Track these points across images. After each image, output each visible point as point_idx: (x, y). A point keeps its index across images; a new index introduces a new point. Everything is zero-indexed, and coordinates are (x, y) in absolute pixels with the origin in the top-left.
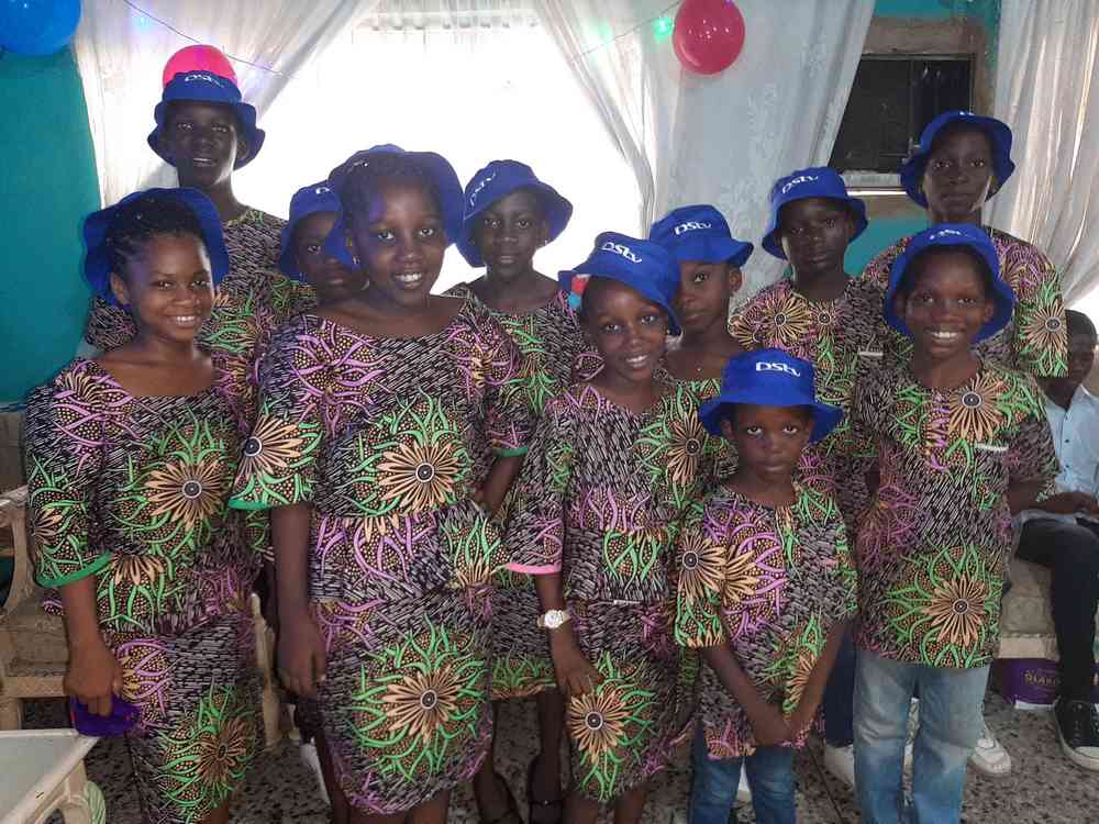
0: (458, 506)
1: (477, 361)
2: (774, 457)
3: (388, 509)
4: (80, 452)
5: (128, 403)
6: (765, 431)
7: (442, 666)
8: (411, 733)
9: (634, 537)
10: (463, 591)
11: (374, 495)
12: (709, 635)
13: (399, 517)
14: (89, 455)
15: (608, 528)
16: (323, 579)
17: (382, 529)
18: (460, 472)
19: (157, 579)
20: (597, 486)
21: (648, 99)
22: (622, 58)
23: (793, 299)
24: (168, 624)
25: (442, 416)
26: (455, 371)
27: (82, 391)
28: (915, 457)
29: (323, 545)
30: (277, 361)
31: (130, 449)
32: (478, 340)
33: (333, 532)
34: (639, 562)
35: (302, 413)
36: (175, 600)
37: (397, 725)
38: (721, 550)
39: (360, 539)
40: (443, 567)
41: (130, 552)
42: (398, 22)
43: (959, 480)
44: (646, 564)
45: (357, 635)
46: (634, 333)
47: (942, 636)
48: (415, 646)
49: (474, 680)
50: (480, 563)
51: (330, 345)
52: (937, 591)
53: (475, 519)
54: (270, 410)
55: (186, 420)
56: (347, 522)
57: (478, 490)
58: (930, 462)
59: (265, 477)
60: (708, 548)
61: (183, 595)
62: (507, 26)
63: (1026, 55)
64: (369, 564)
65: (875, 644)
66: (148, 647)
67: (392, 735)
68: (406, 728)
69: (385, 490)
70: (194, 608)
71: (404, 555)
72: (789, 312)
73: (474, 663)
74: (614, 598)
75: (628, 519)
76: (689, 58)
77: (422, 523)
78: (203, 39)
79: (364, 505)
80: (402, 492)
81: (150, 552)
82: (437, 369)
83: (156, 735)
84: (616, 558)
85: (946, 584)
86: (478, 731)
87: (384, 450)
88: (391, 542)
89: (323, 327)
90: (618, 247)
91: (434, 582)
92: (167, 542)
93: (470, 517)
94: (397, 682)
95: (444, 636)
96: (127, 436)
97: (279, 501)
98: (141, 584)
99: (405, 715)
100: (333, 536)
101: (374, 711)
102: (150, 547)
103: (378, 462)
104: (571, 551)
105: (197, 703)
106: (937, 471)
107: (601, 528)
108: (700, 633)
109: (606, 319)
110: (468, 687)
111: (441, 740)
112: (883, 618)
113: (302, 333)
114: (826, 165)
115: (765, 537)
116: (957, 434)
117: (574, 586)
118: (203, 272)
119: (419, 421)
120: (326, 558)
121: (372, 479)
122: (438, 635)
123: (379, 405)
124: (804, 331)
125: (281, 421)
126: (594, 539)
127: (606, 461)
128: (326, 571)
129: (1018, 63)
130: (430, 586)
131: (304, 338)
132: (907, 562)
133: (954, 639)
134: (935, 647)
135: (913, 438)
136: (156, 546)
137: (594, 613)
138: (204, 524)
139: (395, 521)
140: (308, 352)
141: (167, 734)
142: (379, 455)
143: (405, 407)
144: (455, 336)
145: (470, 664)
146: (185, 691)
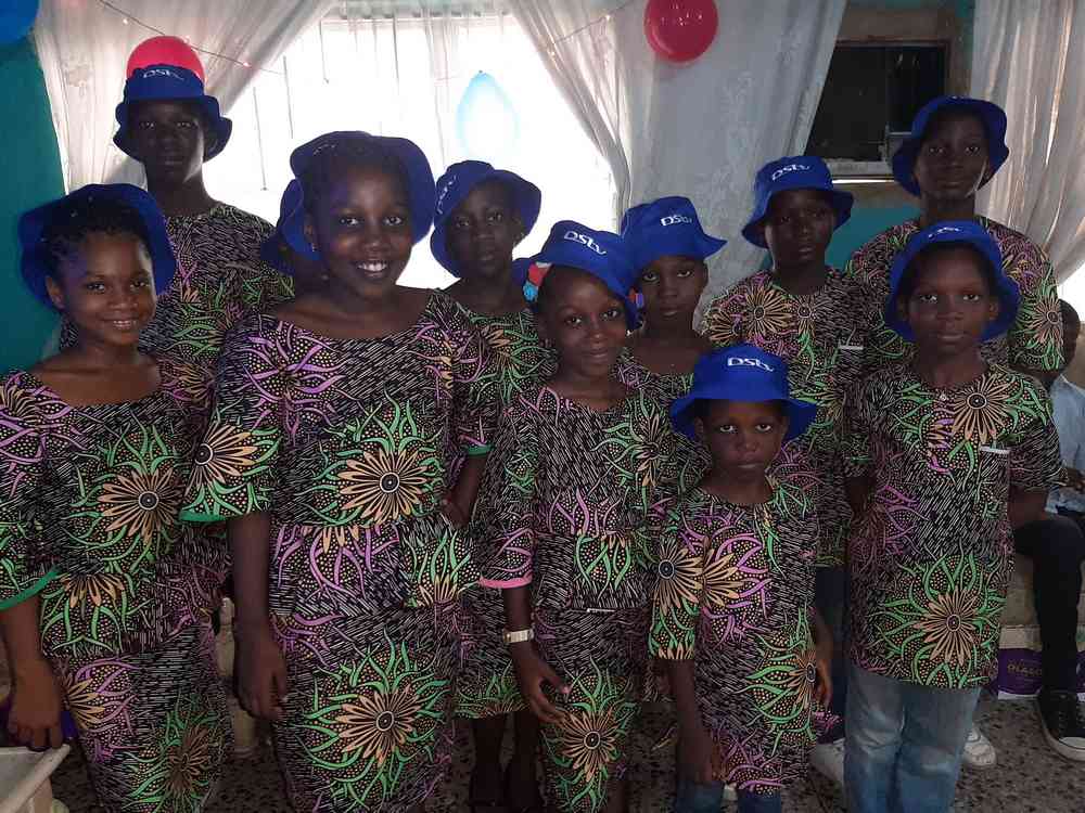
0: (426, 519)
1: (446, 360)
2: (747, 456)
3: (347, 520)
4: (14, 471)
5: (69, 414)
6: (737, 427)
7: (401, 686)
8: (365, 755)
9: (607, 541)
10: (428, 608)
11: (335, 504)
12: (680, 647)
13: (360, 528)
14: (23, 473)
15: (580, 532)
16: (280, 590)
17: (341, 540)
18: (429, 483)
19: (119, 596)
20: (564, 489)
21: (622, 89)
22: (595, 46)
23: (772, 293)
24: (136, 642)
25: (411, 422)
26: (424, 372)
27: (14, 405)
28: (916, 458)
29: (281, 554)
30: (230, 362)
31: (76, 462)
32: (447, 338)
33: (290, 541)
34: (612, 569)
35: (255, 420)
36: (141, 618)
37: (350, 747)
38: (696, 561)
39: (317, 549)
40: (401, 585)
41: (86, 570)
42: (367, 11)
43: (962, 484)
44: (620, 570)
45: (311, 650)
46: (596, 326)
47: (935, 654)
48: (372, 663)
49: (433, 701)
50: (447, 580)
51: (285, 348)
52: (932, 606)
53: (443, 533)
54: (222, 415)
55: (131, 428)
56: (306, 530)
57: (449, 500)
58: (932, 463)
59: (215, 486)
60: (684, 558)
61: (150, 610)
62: (478, 14)
63: (1001, 41)
64: (325, 576)
65: (865, 659)
66: (111, 666)
67: (345, 757)
68: (360, 750)
69: (347, 498)
70: (162, 624)
71: (363, 570)
72: (768, 306)
73: (436, 683)
74: (586, 606)
75: (600, 523)
76: (661, 44)
77: (382, 536)
78: (167, 32)
79: (324, 514)
80: (365, 502)
81: (107, 570)
82: (405, 371)
83: (125, 757)
84: (589, 564)
85: (941, 598)
86: (434, 752)
87: (347, 458)
88: (348, 554)
89: (279, 329)
90: (581, 237)
91: (391, 600)
92: (124, 558)
93: (437, 531)
94: (353, 701)
95: (405, 656)
96: (72, 448)
97: (232, 512)
98: (102, 604)
99: (359, 736)
100: (291, 544)
101: (327, 731)
102: (108, 565)
103: (341, 469)
104: (542, 556)
105: (163, 718)
106: (939, 473)
107: (573, 533)
108: (671, 645)
109: (570, 312)
110: (428, 708)
111: (397, 762)
112: (875, 629)
113: (256, 335)
114: (802, 154)
115: (744, 538)
116: (959, 434)
117: (546, 596)
118: (143, 272)
119: (384, 427)
120: (283, 568)
121: (333, 488)
122: (398, 654)
123: (341, 413)
124: (784, 325)
125: (233, 428)
126: (565, 544)
127: (571, 463)
128: (283, 582)
129: (993, 50)
130: (386, 604)
131: (259, 340)
132: (903, 571)
133: (948, 657)
134: (927, 665)
135: (914, 437)
136: (113, 562)
137: (568, 620)
138: (162, 535)
139: (355, 532)
140: (263, 356)
141: (136, 755)
142: (342, 462)
143: (371, 414)
144: (423, 334)
145: (429, 684)
146: (150, 706)
